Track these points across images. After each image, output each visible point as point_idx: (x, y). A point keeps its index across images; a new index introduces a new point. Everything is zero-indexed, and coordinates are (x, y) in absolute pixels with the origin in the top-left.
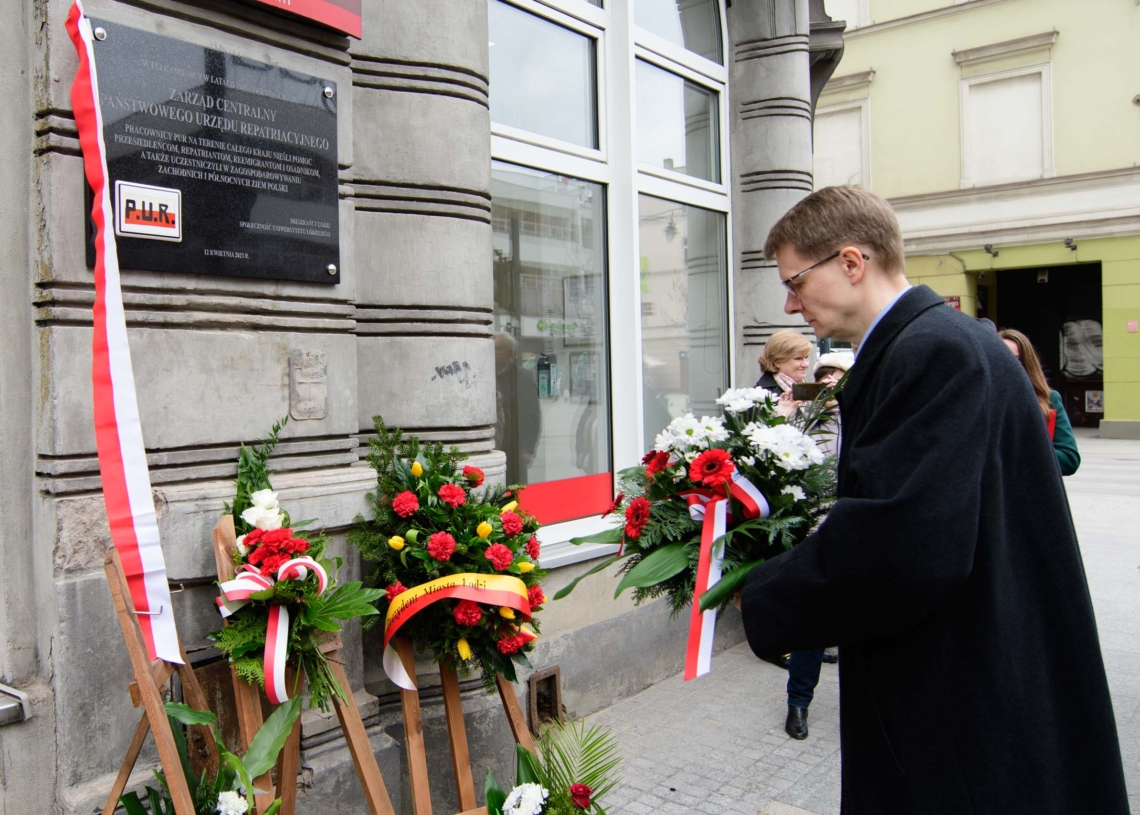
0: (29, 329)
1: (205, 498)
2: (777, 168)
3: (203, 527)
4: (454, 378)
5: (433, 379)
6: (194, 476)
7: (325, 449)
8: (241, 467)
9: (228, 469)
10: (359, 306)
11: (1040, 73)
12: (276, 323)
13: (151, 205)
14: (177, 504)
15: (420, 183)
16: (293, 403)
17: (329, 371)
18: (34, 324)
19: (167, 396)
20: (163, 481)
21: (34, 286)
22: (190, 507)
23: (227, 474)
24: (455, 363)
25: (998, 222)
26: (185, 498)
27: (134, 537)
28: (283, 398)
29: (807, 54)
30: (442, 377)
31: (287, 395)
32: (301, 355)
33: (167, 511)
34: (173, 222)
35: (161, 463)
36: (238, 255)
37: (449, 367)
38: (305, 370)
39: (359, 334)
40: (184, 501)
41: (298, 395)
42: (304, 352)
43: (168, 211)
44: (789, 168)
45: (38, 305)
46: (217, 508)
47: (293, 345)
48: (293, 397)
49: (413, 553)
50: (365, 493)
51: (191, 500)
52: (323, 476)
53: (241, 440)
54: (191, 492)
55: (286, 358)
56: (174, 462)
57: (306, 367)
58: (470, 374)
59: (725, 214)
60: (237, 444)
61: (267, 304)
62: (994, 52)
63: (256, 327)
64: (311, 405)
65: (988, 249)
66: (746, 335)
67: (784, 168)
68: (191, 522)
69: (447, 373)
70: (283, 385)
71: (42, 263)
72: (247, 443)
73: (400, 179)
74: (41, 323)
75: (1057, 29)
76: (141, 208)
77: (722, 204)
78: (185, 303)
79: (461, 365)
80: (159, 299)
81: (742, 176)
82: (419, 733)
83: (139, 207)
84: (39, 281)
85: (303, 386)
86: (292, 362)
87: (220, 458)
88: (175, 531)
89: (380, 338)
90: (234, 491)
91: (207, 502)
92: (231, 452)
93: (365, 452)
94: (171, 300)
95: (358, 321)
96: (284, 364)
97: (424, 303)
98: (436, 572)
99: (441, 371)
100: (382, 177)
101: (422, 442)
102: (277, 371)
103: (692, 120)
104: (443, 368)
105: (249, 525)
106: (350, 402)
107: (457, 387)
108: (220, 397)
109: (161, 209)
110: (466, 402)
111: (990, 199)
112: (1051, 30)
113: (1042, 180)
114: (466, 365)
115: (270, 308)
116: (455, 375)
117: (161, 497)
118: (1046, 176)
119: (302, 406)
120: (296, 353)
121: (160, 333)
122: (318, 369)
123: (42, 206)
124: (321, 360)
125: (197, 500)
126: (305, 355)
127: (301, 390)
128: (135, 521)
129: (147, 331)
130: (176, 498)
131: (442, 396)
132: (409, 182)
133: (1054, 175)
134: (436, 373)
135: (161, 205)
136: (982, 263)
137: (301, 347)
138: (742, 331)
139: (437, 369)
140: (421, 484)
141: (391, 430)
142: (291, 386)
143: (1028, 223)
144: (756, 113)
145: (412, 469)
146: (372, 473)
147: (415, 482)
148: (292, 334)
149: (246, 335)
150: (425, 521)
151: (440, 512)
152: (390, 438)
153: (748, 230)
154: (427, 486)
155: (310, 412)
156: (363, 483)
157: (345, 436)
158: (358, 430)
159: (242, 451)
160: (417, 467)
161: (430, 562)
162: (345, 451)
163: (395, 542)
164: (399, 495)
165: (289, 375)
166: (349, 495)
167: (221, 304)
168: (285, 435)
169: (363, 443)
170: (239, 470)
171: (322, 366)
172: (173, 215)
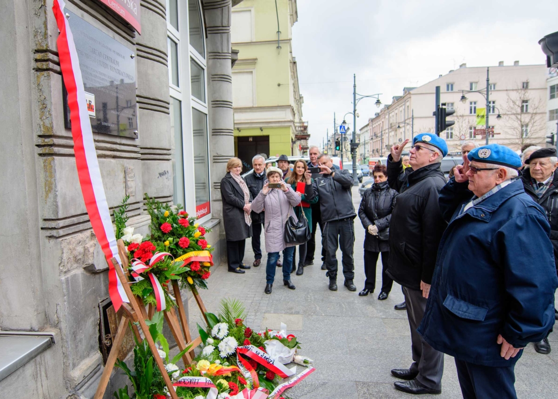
0: (34, 158)
2: (224, 100)
5: (158, 178)
7: (135, 208)
10: (141, 148)
11: (252, 72)
12: (121, 155)
15: (151, 97)
16: (127, 189)
17: (135, 175)
18: (37, 156)
21: (37, 137)
24: (164, 171)
25: (240, 120)
27: (111, 251)
29: (230, 60)
30: (161, 177)
31: (125, 186)
34: (93, 109)
36: (111, 125)
37: (163, 173)
38: (130, 175)
39: (141, 160)
41: (128, 186)
42: (129, 167)
43: (91, 104)
44: (227, 101)
45: (39, 146)
47: (126, 165)
49: (171, 247)
50: (148, 225)
52: (137, 219)
53: (114, 206)
55: (124, 170)
58: (169, 175)
59: (206, 115)
60: (113, 208)
61: (117, 146)
63: (114, 157)
64: (132, 189)
65: (238, 129)
66: (214, 159)
69: (162, 175)
70: (123, 182)
71: (44, 125)
72: (115, 207)
74: (40, 155)
77: (206, 111)
79: (166, 172)
81: (212, 102)
84: (41, 134)
86: (126, 172)
93: (146, 207)
95: (142, 154)
96: (124, 173)
97: (154, 147)
98: (181, 253)
101: (161, 203)
102: (122, 175)
104: (161, 173)
105: (128, 242)
106: (141, 187)
107: (165, 181)
109: (89, 103)
110: (168, 186)
111: (238, 112)
112: (255, 58)
113: (253, 107)
114: (168, 172)
115: (119, 149)
116: (165, 176)
119: (129, 190)
120: (127, 168)
123: (43, 97)
124: (133, 171)
126: (129, 169)
127: (129, 183)
128: (110, 245)
131: (161, 184)
132: (148, 97)
133: (256, 106)
134: (159, 175)
135: (89, 101)
136: (236, 133)
137: (128, 165)
138: (212, 158)
140: (168, 220)
141: (151, 198)
142: (126, 182)
143: (249, 121)
144: (216, 79)
145: (165, 214)
146: (149, 217)
147: (165, 218)
148: (125, 160)
149: (113, 160)
150: (172, 234)
151: (180, 229)
152: (151, 202)
153: (214, 121)
154: (171, 220)
155: (131, 193)
156: (148, 221)
157: (138, 202)
158: (142, 200)
159: (114, 211)
160: (167, 213)
161: (178, 249)
162: (139, 208)
163: (167, 243)
164: (163, 225)
165: (125, 177)
166: (145, 226)
167: (105, 147)
168: (126, 203)
169: (144, 204)
170: (116, 219)
171: (133, 174)
172: (93, 106)
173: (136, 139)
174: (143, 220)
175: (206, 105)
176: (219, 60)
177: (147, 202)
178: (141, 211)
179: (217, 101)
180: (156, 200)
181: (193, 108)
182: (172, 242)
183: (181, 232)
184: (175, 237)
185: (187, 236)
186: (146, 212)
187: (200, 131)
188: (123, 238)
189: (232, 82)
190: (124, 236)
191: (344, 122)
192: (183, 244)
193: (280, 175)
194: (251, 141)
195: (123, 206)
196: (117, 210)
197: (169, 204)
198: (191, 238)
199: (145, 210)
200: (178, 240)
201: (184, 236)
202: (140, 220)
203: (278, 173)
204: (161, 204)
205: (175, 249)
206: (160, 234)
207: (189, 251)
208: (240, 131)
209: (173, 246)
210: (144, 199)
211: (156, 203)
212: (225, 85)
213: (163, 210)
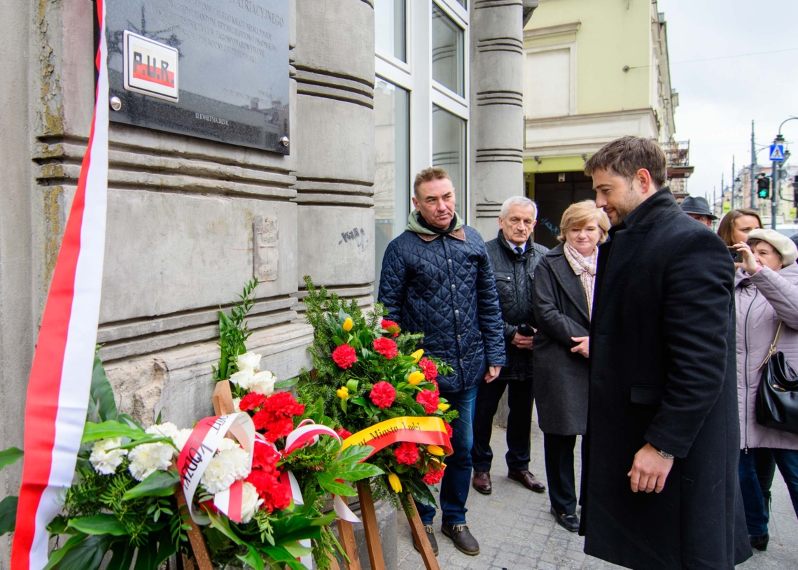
0: (28, 187)
1: (197, 364)
2: (504, 89)
3: (196, 392)
4: (354, 242)
5: (340, 243)
6: (183, 342)
7: (277, 308)
8: (222, 330)
9: (209, 332)
10: (300, 178)
11: (569, 49)
12: (245, 190)
13: (154, 60)
14: (176, 372)
15: (332, 71)
16: (256, 266)
17: (280, 236)
18: (34, 183)
19: (163, 261)
20: (160, 348)
21: (35, 140)
22: (185, 374)
23: (208, 337)
24: (355, 229)
25: (542, 142)
26: (183, 365)
28: (249, 261)
29: (521, 7)
30: (346, 241)
31: (251, 259)
32: (261, 220)
33: (168, 380)
34: (173, 82)
35: (158, 331)
36: (221, 121)
37: (351, 233)
38: (265, 235)
39: (299, 203)
40: (182, 368)
41: (260, 259)
42: (264, 218)
43: (168, 69)
44: (511, 90)
45: (38, 161)
46: (206, 372)
47: (256, 212)
48: (255, 260)
49: (353, 400)
50: (306, 347)
51: (186, 367)
52: (279, 334)
53: (219, 304)
54: (187, 359)
55: (251, 224)
56: (168, 328)
57: (265, 232)
58: (365, 238)
59: (465, 121)
60: (216, 307)
61: (238, 171)
62: (543, 32)
63: (229, 193)
64: (268, 267)
65: (536, 159)
66: (478, 211)
67: (508, 89)
68: (186, 389)
69: (349, 238)
70: (249, 250)
71: (48, 114)
72: (224, 306)
73: (317, 66)
74: (41, 181)
75: (580, 21)
76: (146, 63)
77: (464, 113)
78: (177, 166)
79: (359, 231)
80: (157, 161)
81: (478, 94)
82: (356, 560)
83: (145, 61)
84: (43, 135)
85: (263, 250)
86: (255, 227)
87: (204, 322)
88: (174, 400)
89: (304, 206)
90: (219, 354)
91: (199, 367)
92: (211, 316)
93: (303, 306)
94: (166, 162)
95: (299, 191)
96: (250, 230)
97: (334, 177)
98: (376, 417)
99: (347, 237)
101: (340, 298)
102: (245, 234)
104: (347, 234)
105: (242, 389)
106: (293, 265)
107: (356, 250)
108: (204, 261)
109: (162, 66)
110: (362, 262)
111: (537, 127)
112: (576, 21)
113: (569, 116)
114: (362, 231)
115: (240, 175)
116: (355, 240)
117: (162, 366)
118: (571, 114)
119: (263, 269)
120: (258, 219)
121: (158, 196)
122: (273, 234)
123: (48, 50)
124: (275, 225)
125: (191, 365)
126: (264, 221)
127: (262, 253)
129: (147, 193)
130: (176, 366)
131: (346, 258)
132: (324, 69)
133: (576, 113)
134: (341, 238)
135: (163, 62)
137: (261, 213)
138: (475, 208)
139: (342, 234)
140: (351, 337)
141: (318, 288)
142: (254, 250)
143: (560, 144)
144: (489, 48)
145: (345, 324)
146: (310, 329)
147: (344, 335)
148: (255, 201)
149: (223, 201)
150: (358, 371)
151: (375, 363)
152: (318, 295)
153: (481, 133)
154: (357, 340)
155: (267, 274)
156: (305, 339)
157: (287, 296)
158: (297, 290)
159: (220, 314)
160: (349, 322)
161: (368, 408)
162: (288, 309)
163: (343, 392)
164: (339, 349)
165: (253, 239)
166: (296, 350)
167: (205, 169)
168: (250, 297)
169: (300, 300)
170: (221, 334)
171: (275, 232)
172: (172, 74)
173: (286, 157)
174: (293, 335)
175: (466, 101)
176: (496, 9)
177: (308, 295)
178: (292, 314)
179: (490, 92)
180: (329, 292)
181: (434, 105)
182: (356, 390)
183: (379, 370)
184: (363, 379)
185: (394, 378)
186: (302, 316)
187: (452, 155)
188: (235, 378)
190: (236, 374)
191: (779, 138)
192: (380, 398)
194: (562, 182)
195: (241, 303)
196: (226, 313)
197: (360, 302)
198: (401, 384)
199: (299, 312)
200: (370, 386)
201: (385, 378)
202: (286, 336)
204: (340, 302)
205: (362, 407)
206: (330, 369)
208: (540, 163)
209: (356, 400)
210: (301, 289)
211: (328, 298)
212: (508, 58)
213: (341, 314)
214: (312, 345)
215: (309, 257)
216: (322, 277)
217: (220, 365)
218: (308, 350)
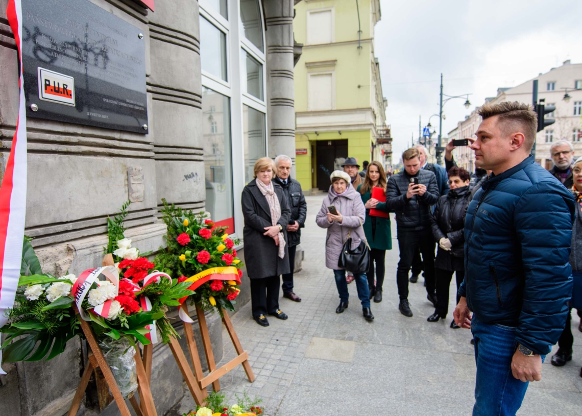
1: (94, 246)
2: (284, 98)
3: (94, 261)
4: (191, 180)
5: (184, 180)
6: (86, 235)
7: (143, 216)
8: (109, 228)
9: (102, 229)
10: (155, 146)
11: (331, 74)
12: (121, 153)
13: (58, 83)
14: (81, 251)
15: (175, 88)
16: (130, 194)
17: (145, 177)
19: (70, 192)
22: (87, 251)
23: (102, 232)
24: (192, 173)
26: (85, 247)
28: (125, 192)
29: (293, 54)
30: (187, 179)
31: (127, 190)
32: (132, 169)
33: (76, 255)
34: (71, 96)
35: (69, 230)
36: (103, 117)
37: (190, 175)
38: (135, 177)
39: (156, 159)
40: (84, 249)
41: (132, 190)
42: (134, 168)
43: (68, 88)
44: (288, 98)
46: (100, 250)
47: (129, 165)
48: (130, 191)
50: (162, 236)
51: (87, 248)
52: (146, 229)
53: (108, 214)
54: (87, 244)
55: (126, 171)
56: (75, 228)
57: (135, 175)
58: (198, 178)
59: (265, 114)
60: (106, 216)
61: (116, 143)
62: (318, 64)
63: (111, 155)
64: (138, 194)
65: (316, 133)
67: (286, 98)
68: (88, 259)
69: (189, 178)
70: (125, 185)
72: (110, 215)
73: (167, 85)
75: (337, 59)
77: (264, 110)
78: (78, 141)
79: (194, 174)
80: (64, 138)
81: (271, 99)
82: (194, 341)
83: (52, 84)
85: (134, 185)
86: (129, 173)
87: (98, 224)
88: (80, 265)
89: (159, 161)
90: (107, 241)
91: (95, 248)
92: (103, 220)
93: (161, 215)
94: (70, 139)
95: (156, 153)
96: (126, 174)
97: (179, 145)
98: (200, 269)
99: (187, 177)
100: (158, 83)
101: (183, 209)
102: (123, 177)
103: (250, 75)
104: (187, 176)
105: (120, 258)
106: (154, 193)
107: (193, 184)
108: (97, 192)
109: (64, 87)
110: (197, 190)
111: (316, 115)
112: (334, 59)
113: (332, 110)
114: (196, 174)
115: (118, 145)
117: (72, 247)
119: (134, 195)
120: (131, 168)
121: (65, 158)
122: (140, 176)
124: (141, 172)
125: (90, 247)
126: (134, 170)
127: (134, 187)
129: (58, 156)
130: (80, 248)
131: (187, 188)
132: (170, 87)
133: (335, 109)
134: (184, 178)
135: (64, 85)
136: (314, 137)
137: (132, 165)
139: (185, 176)
140: (188, 229)
141: (170, 204)
142: (129, 185)
143: (327, 125)
144: (276, 75)
145: (184, 223)
146: (165, 226)
147: (183, 228)
148: (128, 159)
149: (108, 160)
150: (192, 246)
151: (200, 241)
152: (170, 208)
153: (273, 120)
154: (191, 230)
155: (137, 198)
156: (162, 231)
157: (151, 209)
158: (157, 206)
159: (108, 219)
160: (186, 221)
161: (197, 264)
162: (152, 216)
163: (182, 257)
164: (180, 235)
165: (128, 180)
166: (156, 237)
167: (95, 142)
168: (127, 210)
169: (159, 212)
170: (109, 230)
171: (142, 175)
172: (71, 91)
173: (146, 135)
174: (154, 229)
175: (265, 103)
176: (279, 54)
177: (164, 209)
178: (155, 219)
179: (277, 99)
180: (176, 207)
181: (244, 104)
182: (190, 256)
183: (202, 245)
184: (194, 250)
185: (211, 249)
186: (161, 220)
188: (116, 252)
189: (294, 78)
190: (117, 250)
191: (429, 125)
192: (201, 259)
193: (346, 182)
194: (330, 146)
195: (120, 214)
196: (112, 219)
197: (194, 212)
198: (214, 252)
199: (159, 218)
200: (198, 253)
201: (205, 249)
202: (150, 230)
203: (343, 179)
204: (183, 212)
205: (193, 265)
206: (174, 246)
207: (211, 266)
208: (318, 135)
209: (190, 261)
210: (159, 206)
211: (176, 210)
212: (286, 81)
213: (183, 218)
214: (166, 235)
215: (166, 188)
216: (173, 198)
217: (108, 246)
218: (164, 237)
